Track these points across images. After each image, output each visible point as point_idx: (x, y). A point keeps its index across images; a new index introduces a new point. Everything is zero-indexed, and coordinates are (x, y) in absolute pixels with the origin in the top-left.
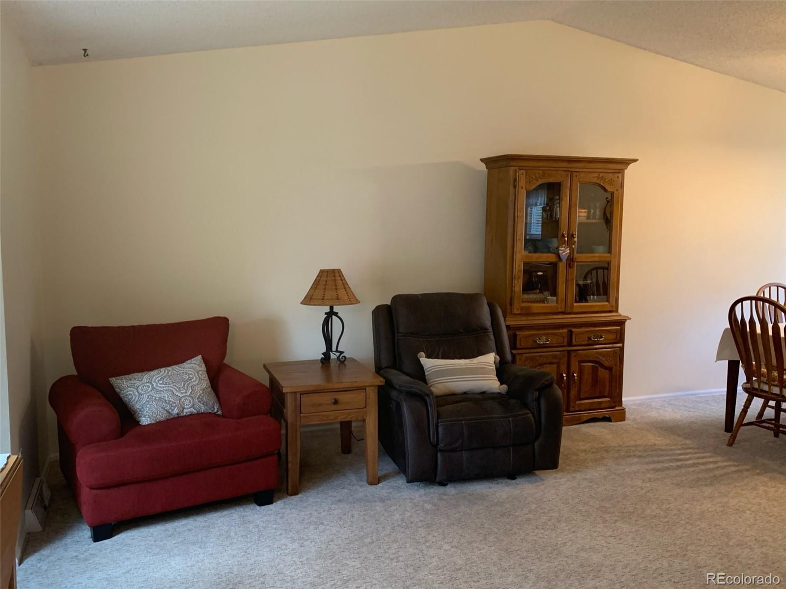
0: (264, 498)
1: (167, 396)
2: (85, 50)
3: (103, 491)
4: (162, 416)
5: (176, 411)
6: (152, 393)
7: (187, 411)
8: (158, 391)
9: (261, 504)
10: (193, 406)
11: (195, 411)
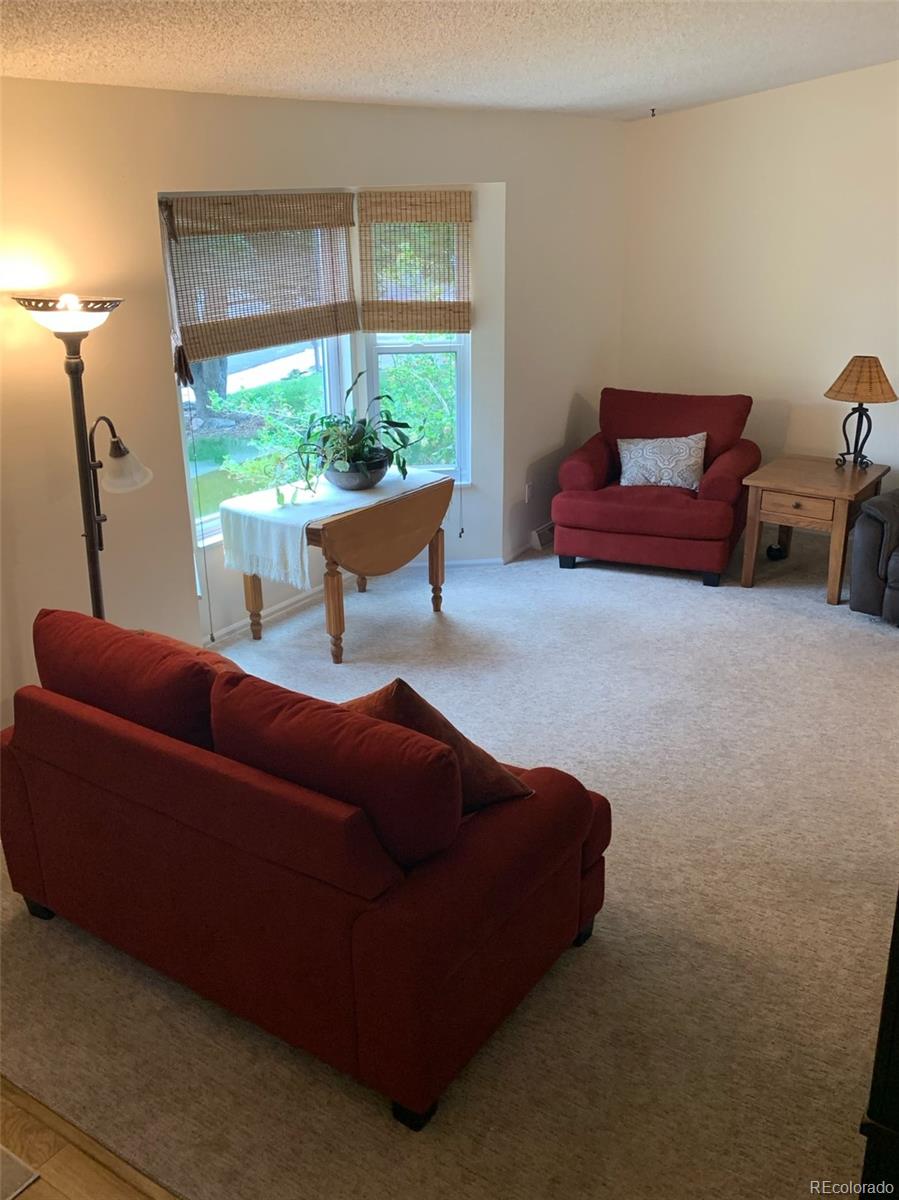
0: (712, 580)
1: (649, 464)
2: (653, 110)
3: (565, 529)
4: (640, 482)
5: (653, 480)
6: (640, 460)
7: (665, 482)
8: (645, 459)
9: (706, 583)
10: (671, 479)
11: (671, 484)
